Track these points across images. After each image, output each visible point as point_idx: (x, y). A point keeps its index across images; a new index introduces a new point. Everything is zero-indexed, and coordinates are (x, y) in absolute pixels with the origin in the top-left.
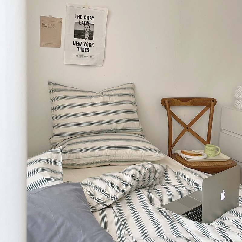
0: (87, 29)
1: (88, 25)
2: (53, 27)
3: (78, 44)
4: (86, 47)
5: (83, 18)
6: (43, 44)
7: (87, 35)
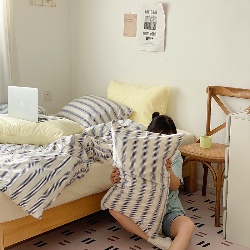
0: (152, 21)
1: (153, 18)
2: (132, 22)
3: (146, 34)
4: (151, 36)
5: (150, 12)
6: (125, 34)
7: (152, 26)
